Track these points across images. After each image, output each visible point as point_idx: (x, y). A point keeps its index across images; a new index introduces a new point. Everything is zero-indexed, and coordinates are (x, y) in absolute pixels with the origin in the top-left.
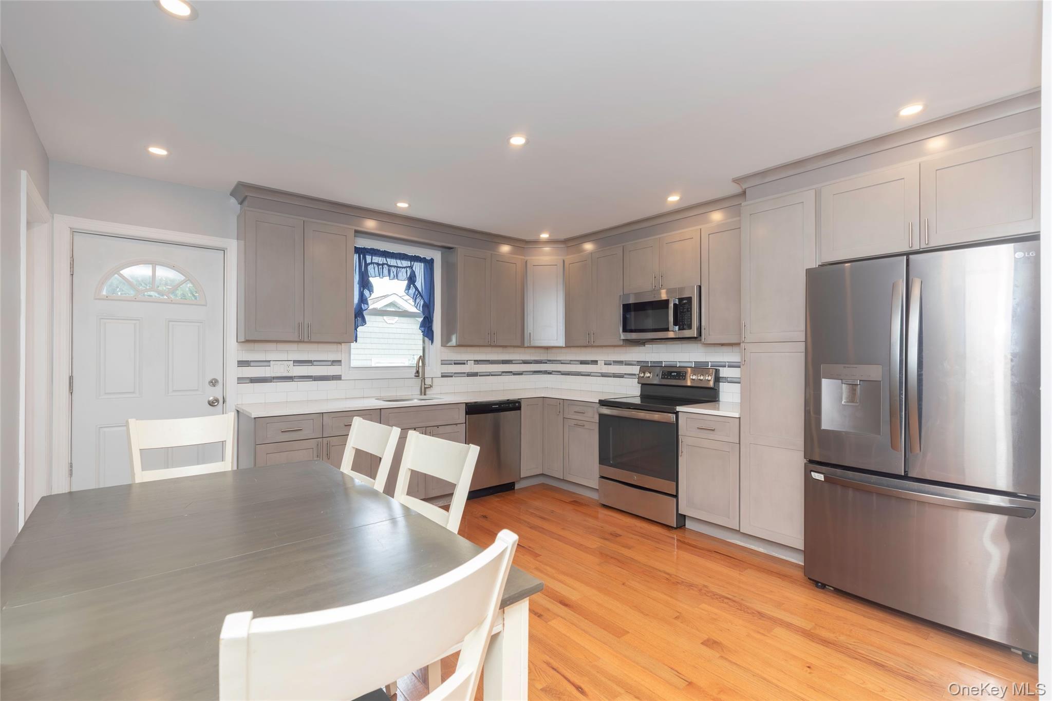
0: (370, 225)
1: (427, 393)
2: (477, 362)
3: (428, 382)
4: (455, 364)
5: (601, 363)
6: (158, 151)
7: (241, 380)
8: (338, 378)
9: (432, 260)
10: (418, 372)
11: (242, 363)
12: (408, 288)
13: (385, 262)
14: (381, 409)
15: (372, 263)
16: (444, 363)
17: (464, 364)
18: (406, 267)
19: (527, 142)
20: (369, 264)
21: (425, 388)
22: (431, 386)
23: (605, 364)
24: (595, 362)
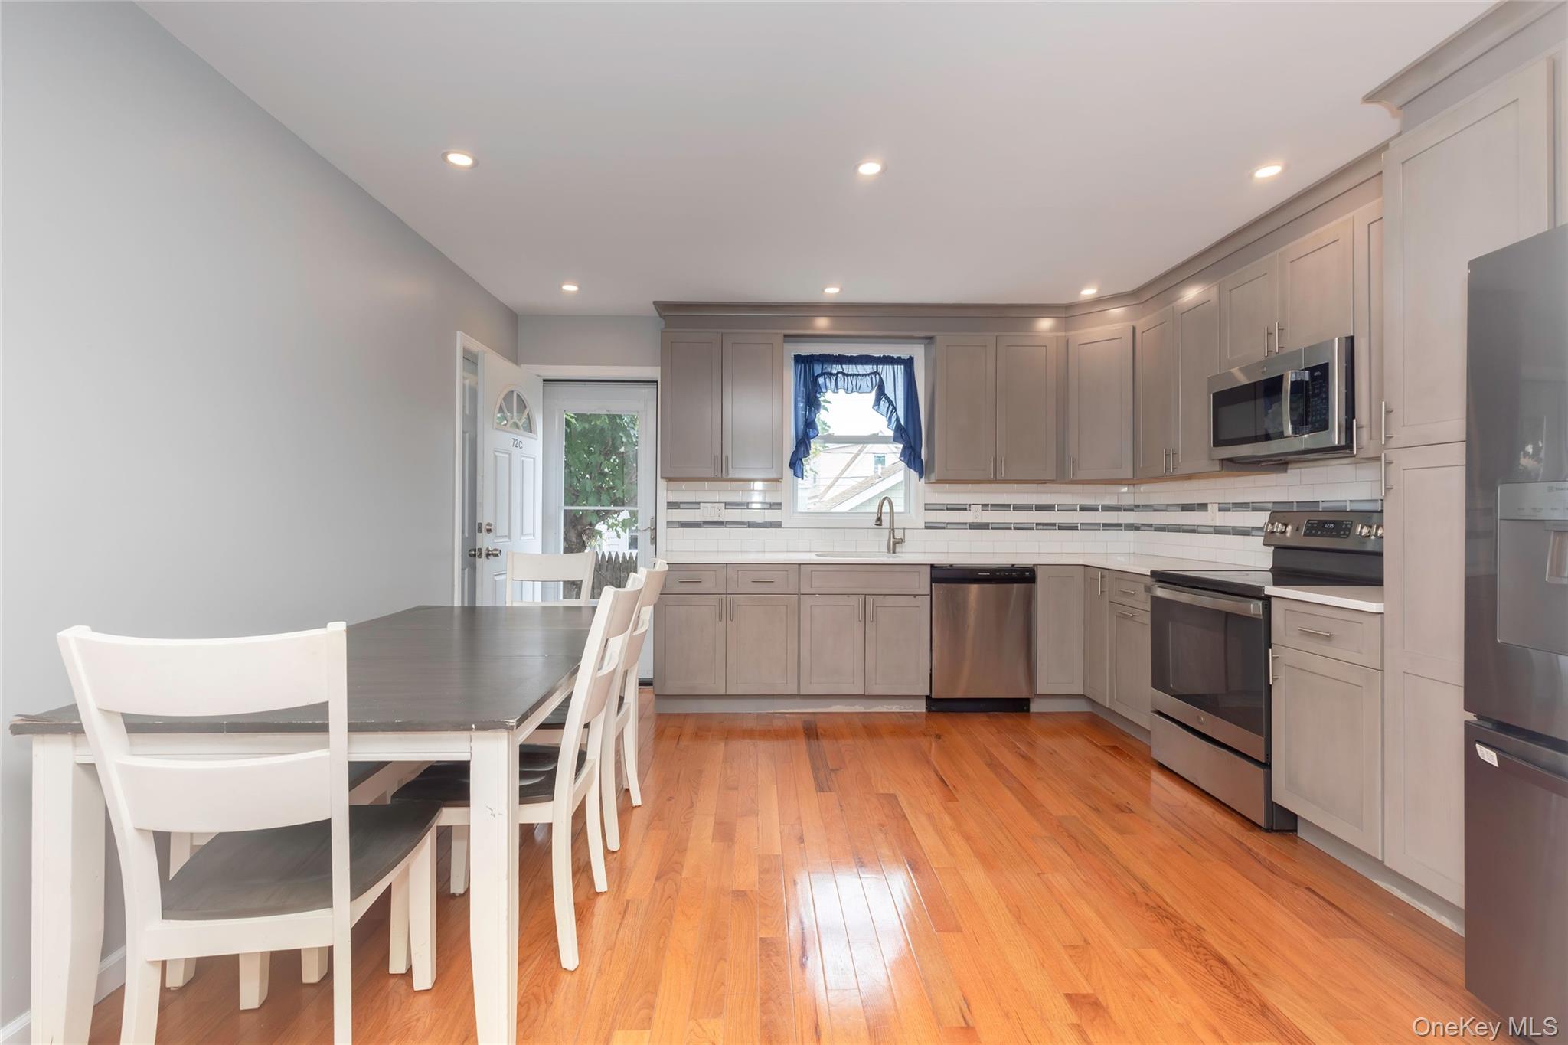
0: (822, 323)
1: (897, 550)
2: (985, 506)
3: (899, 535)
4: (948, 509)
5: (1213, 508)
6: (570, 288)
7: (670, 524)
8: (777, 525)
9: (911, 359)
10: (879, 519)
11: (672, 505)
12: (878, 401)
13: (841, 370)
14: (800, 564)
15: (822, 374)
16: (928, 507)
17: (965, 509)
18: (871, 374)
19: (884, 171)
20: (819, 376)
21: (895, 544)
22: (902, 541)
23: (1220, 510)
24: (1203, 507)
